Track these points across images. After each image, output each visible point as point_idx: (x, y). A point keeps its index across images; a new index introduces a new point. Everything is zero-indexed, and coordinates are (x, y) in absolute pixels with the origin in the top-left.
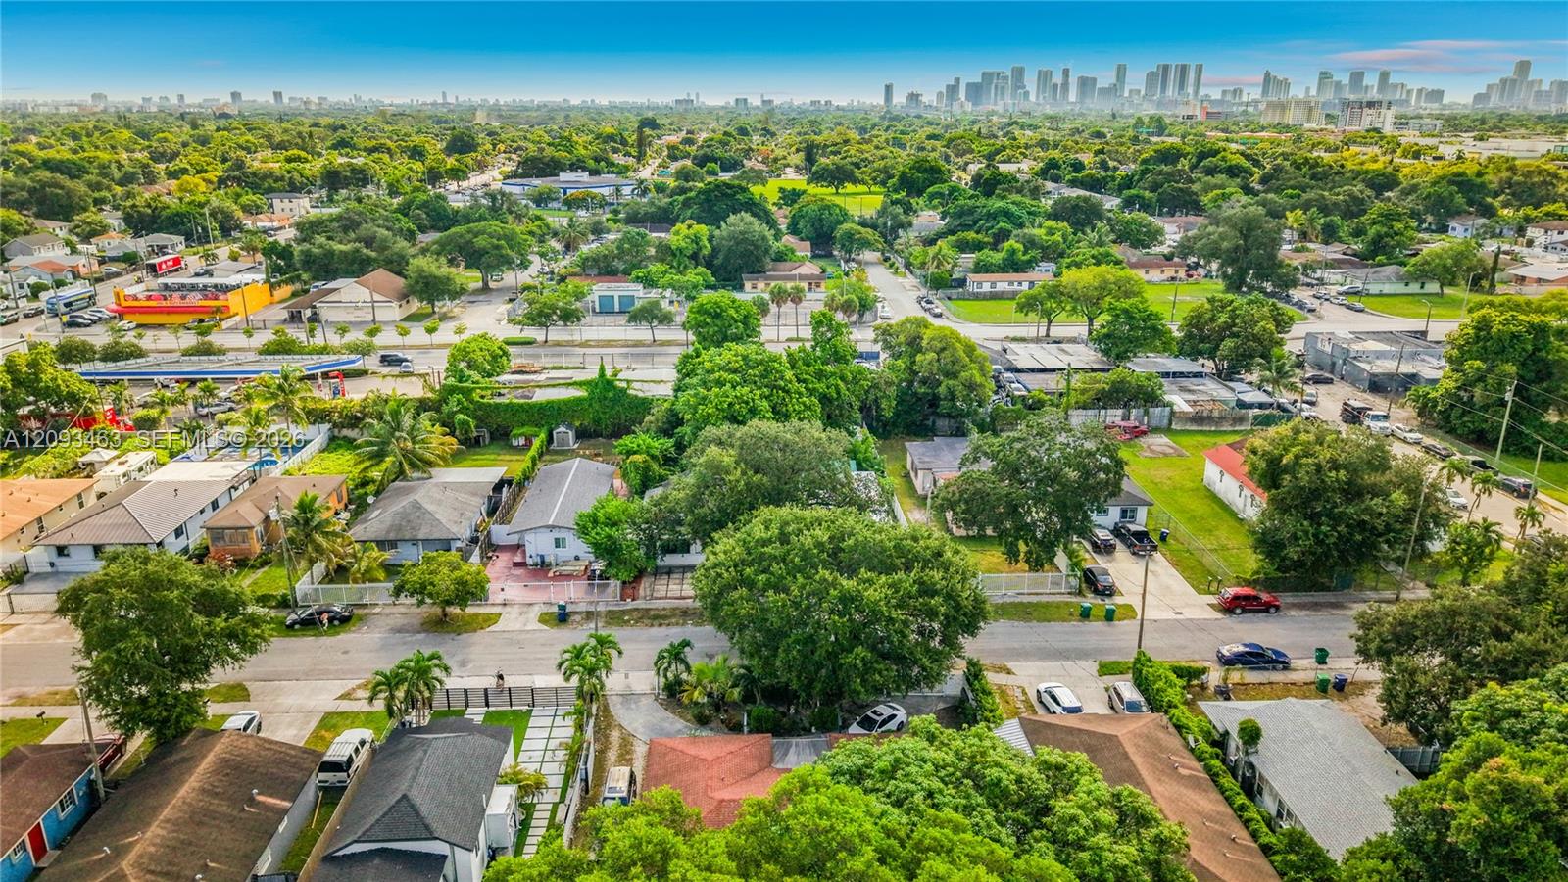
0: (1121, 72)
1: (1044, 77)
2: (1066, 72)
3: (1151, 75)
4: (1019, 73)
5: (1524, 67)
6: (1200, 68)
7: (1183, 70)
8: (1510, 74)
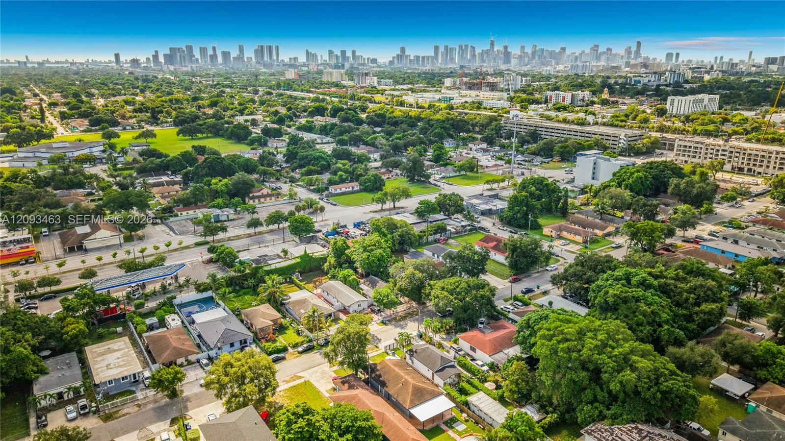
0: (241, 49)
1: (203, 51)
2: (214, 48)
3: (256, 51)
4: (190, 48)
5: (403, 50)
6: (277, 48)
7: (270, 48)
8: (399, 52)
